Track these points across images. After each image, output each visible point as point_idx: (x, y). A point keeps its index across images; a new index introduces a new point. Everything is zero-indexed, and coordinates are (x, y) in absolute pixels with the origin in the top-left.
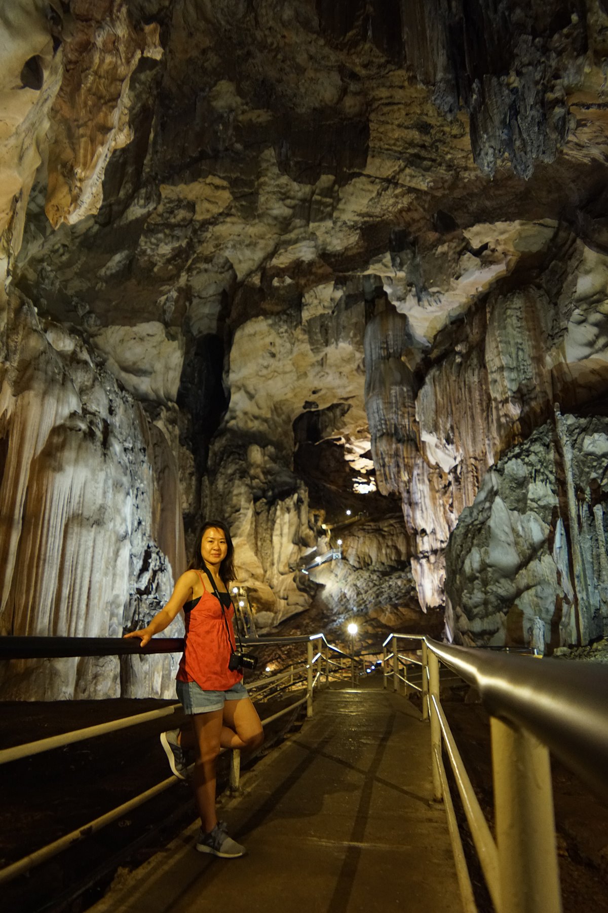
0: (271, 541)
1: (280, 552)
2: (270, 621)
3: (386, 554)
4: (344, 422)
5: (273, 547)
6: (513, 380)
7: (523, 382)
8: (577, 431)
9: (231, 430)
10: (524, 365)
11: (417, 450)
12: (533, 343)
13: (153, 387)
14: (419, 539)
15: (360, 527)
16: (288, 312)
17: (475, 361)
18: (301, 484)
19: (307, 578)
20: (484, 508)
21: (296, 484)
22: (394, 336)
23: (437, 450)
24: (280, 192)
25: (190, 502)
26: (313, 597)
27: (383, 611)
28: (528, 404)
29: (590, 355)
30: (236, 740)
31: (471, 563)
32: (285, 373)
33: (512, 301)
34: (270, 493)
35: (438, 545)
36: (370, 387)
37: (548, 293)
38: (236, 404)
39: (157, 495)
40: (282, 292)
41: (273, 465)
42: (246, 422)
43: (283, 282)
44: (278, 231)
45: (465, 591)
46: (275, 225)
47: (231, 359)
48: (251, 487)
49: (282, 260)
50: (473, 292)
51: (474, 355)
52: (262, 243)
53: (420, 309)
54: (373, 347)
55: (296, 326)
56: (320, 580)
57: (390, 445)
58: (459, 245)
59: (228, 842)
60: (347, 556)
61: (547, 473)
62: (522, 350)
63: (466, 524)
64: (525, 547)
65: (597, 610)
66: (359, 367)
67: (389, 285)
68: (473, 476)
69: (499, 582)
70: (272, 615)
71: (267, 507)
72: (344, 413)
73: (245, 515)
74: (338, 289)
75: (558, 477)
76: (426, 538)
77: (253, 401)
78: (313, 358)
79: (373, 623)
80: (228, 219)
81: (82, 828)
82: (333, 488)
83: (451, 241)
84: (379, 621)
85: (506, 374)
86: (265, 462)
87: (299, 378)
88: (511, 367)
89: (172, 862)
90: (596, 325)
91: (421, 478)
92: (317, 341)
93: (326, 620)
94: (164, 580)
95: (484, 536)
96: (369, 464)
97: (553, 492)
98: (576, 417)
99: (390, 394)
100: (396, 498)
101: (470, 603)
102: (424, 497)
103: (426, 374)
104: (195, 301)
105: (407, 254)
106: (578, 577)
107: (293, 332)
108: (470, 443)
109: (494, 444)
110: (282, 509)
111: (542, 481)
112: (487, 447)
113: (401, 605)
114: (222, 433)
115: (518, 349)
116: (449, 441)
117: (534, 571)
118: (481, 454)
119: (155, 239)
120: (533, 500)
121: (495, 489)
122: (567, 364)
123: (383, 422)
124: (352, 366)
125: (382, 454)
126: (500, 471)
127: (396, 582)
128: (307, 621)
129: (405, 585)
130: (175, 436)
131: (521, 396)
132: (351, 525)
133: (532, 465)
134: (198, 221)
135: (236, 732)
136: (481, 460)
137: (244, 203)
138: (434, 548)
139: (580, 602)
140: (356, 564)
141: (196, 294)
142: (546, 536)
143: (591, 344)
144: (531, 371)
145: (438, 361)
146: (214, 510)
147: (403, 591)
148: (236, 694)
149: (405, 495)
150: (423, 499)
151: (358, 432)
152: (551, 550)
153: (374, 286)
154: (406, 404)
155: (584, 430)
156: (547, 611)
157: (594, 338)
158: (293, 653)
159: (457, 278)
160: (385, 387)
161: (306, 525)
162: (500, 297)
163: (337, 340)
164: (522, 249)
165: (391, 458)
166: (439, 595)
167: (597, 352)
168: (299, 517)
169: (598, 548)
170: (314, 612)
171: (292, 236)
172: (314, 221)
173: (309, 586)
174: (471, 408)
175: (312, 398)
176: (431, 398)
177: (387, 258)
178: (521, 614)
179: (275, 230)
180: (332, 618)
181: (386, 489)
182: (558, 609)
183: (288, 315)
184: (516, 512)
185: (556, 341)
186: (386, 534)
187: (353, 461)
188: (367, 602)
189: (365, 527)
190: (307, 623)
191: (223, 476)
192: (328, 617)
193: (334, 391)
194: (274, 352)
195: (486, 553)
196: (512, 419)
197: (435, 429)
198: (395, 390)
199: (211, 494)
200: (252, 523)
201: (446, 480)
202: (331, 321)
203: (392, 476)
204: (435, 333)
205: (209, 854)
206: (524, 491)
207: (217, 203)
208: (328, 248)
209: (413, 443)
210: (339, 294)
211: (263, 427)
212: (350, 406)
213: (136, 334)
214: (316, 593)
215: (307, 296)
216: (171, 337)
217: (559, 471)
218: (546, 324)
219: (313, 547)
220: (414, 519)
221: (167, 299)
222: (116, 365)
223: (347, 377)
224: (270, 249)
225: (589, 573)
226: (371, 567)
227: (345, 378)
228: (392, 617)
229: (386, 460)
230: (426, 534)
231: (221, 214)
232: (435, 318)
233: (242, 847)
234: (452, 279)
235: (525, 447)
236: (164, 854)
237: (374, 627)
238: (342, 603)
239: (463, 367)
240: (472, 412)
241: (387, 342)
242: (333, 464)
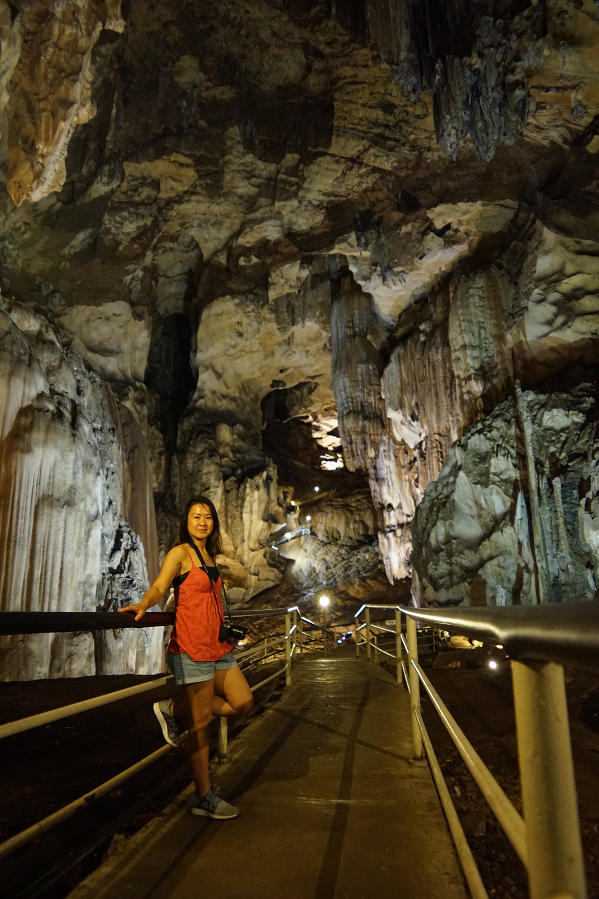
0: (241, 518)
1: (250, 530)
2: (241, 597)
3: (354, 529)
4: (311, 400)
5: (243, 524)
6: (475, 358)
7: (485, 360)
8: (537, 406)
9: (200, 410)
10: (485, 343)
11: (384, 427)
12: (495, 321)
13: (121, 366)
14: (385, 514)
15: (329, 503)
16: (255, 291)
17: (439, 340)
18: (269, 462)
19: (277, 554)
20: (448, 482)
21: (265, 461)
22: (359, 315)
23: (403, 427)
24: (246, 171)
25: (159, 481)
26: (283, 572)
27: (351, 584)
28: (490, 381)
29: (548, 333)
30: (226, 708)
31: (436, 536)
32: (253, 352)
33: (474, 281)
34: (239, 471)
35: (404, 519)
36: (336, 365)
37: (509, 272)
38: (205, 383)
39: (127, 476)
40: (248, 272)
41: (242, 443)
42: (214, 401)
43: (249, 261)
44: (244, 210)
45: (431, 563)
46: (241, 204)
47: (198, 339)
48: (220, 465)
49: (248, 239)
50: (437, 272)
51: (438, 334)
52: (228, 222)
53: (385, 288)
54: (339, 325)
55: (263, 305)
56: (290, 556)
57: (357, 423)
58: (422, 225)
59: (223, 805)
60: (316, 532)
61: (509, 447)
62: (485, 328)
63: (431, 498)
64: (488, 519)
65: (556, 578)
66: (325, 345)
67: (354, 264)
68: (438, 452)
69: (463, 554)
70: (243, 590)
71: (236, 485)
72: (311, 391)
73: (215, 493)
74: (304, 269)
75: (519, 451)
76: (392, 513)
77: (222, 380)
78: (280, 337)
79: (343, 596)
80: (194, 198)
81: (86, 796)
82: (302, 465)
83: (415, 221)
84: (348, 594)
85: (468, 352)
86: (234, 441)
87: (266, 357)
88: (474, 345)
89: (169, 825)
90: (554, 304)
91: (387, 454)
92: (284, 320)
93: (296, 594)
94: (137, 558)
95: (449, 509)
96: (336, 441)
97: (515, 465)
98: (536, 394)
99: (356, 372)
100: (362, 474)
101: (436, 574)
102: (391, 473)
103: (391, 352)
104: (161, 280)
105: (372, 234)
106: (538, 547)
107: (260, 311)
108: (434, 419)
109: (458, 420)
110: (251, 486)
111: (504, 455)
112: (451, 423)
113: (368, 577)
114: (191, 413)
115: (481, 327)
116: (414, 418)
117: (496, 542)
118: (445, 431)
119: (120, 217)
120: (495, 474)
121: (459, 463)
122: (527, 342)
123: (349, 400)
124: (319, 345)
125: (349, 431)
126: (464, 447)
127: (364, 556)
128: (278, 596)
129: (373, 558)
130: (144, 416)
131: (483, 373)
132: (320, 500)
133: (493, 440)
134: (163, 199)
135: (226, 700)
136: (446, 436)
137: (209, 181)
138: (401, 522)
139: (540, 570)
140: (325, 540)
141: (162, 274)
142: (508, 508)
143: (550, 323)
144: (493, 348)
145: (403, 340)
146: (183, 488)
147: (371, 564)
148: (226, 664)
149: (371, 471)
150: (389, 474)
151: (325, 410)
152: (512, 521)
153: (339, 266)
154: (372, 382)
155: (544, 406)
156: (509, 580)
157: (553, 317)
158: (264, 627)
159: (421, 258)
160: (351, 366)
161: (276, 502)
162: (463, 276)
163: (303, 320)
164: (483, 230)
165: (358, 435)
166: (405, 567)
167: (555, 330)
168: (269, 494)
169: (557, 519)
170: (284, 587)
171: (258, 215)
172: (279, 201)
173: (279, 562)
174: (435, 385)
175: (280, 377)
176: (397, 376)
177: (353, 237)
178: (484, 583)
179: (241, 209)
180: (302, 592)
181: (354, 466)
182: (520, 578)
183: (254, 294)
184: (479, 486)
185: (516, 319)
186: (353, 509)
187: (321, 438)
188: (336, 576)
189: (333, 503)
190: (278, 598)
191: (192, 455)
192: (298, 591)
193: (301, 369)
194: (242, 331)
195: (451, 525)
196: (475, 396)
197: (401, 406)
198: (361, 368)
199: (181, 473)
200: (222, 502)
201: (411, 456)
202: (298, 301)
203: (359, 453)
204: (399, 312)
205: (204, 816)
206: (487, 466)
207: (182, 181)
208: (295, 227)
209: (379, 420)
210: (305, 273)
211: (232, 406)
212: (317, 385)
213: (101, 314)
214: (286, 568)
215: (273, 275)
216: (138, 316)
217: (520, 446)
218: (507, 303)
219: (282, 524)
220: (381, 495)
221: (133, 279)
222: (82, 344)
223: (314, 356)
224: (236, 228)
225: (548, 543)
226: (339, 542)
227: (312, 357)
228: (360, 589)
229: (353, 437)
230: (393, 509)
231: (186, 192)
232: (400, 297)
233: (235, 809)
234: (416, 259)
235: (488, 423)
236: (160, 819)
237: (343, 600)
238: (312, 577)
239: (427, 344)
240: (436, 390)
241: (353, 321)
242: (301, 442)
